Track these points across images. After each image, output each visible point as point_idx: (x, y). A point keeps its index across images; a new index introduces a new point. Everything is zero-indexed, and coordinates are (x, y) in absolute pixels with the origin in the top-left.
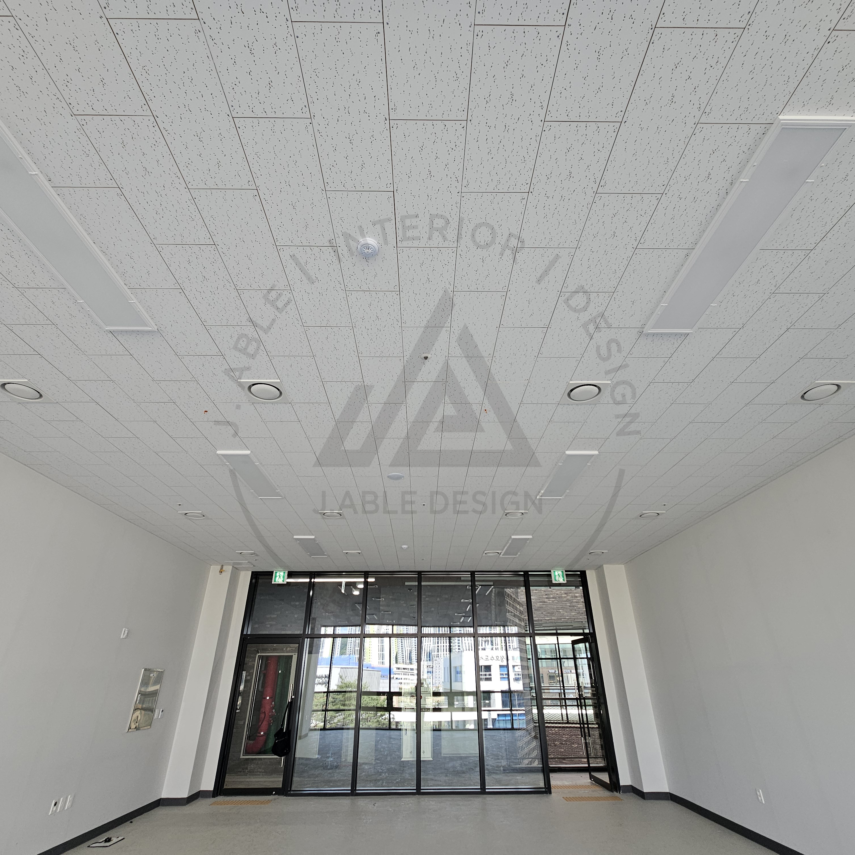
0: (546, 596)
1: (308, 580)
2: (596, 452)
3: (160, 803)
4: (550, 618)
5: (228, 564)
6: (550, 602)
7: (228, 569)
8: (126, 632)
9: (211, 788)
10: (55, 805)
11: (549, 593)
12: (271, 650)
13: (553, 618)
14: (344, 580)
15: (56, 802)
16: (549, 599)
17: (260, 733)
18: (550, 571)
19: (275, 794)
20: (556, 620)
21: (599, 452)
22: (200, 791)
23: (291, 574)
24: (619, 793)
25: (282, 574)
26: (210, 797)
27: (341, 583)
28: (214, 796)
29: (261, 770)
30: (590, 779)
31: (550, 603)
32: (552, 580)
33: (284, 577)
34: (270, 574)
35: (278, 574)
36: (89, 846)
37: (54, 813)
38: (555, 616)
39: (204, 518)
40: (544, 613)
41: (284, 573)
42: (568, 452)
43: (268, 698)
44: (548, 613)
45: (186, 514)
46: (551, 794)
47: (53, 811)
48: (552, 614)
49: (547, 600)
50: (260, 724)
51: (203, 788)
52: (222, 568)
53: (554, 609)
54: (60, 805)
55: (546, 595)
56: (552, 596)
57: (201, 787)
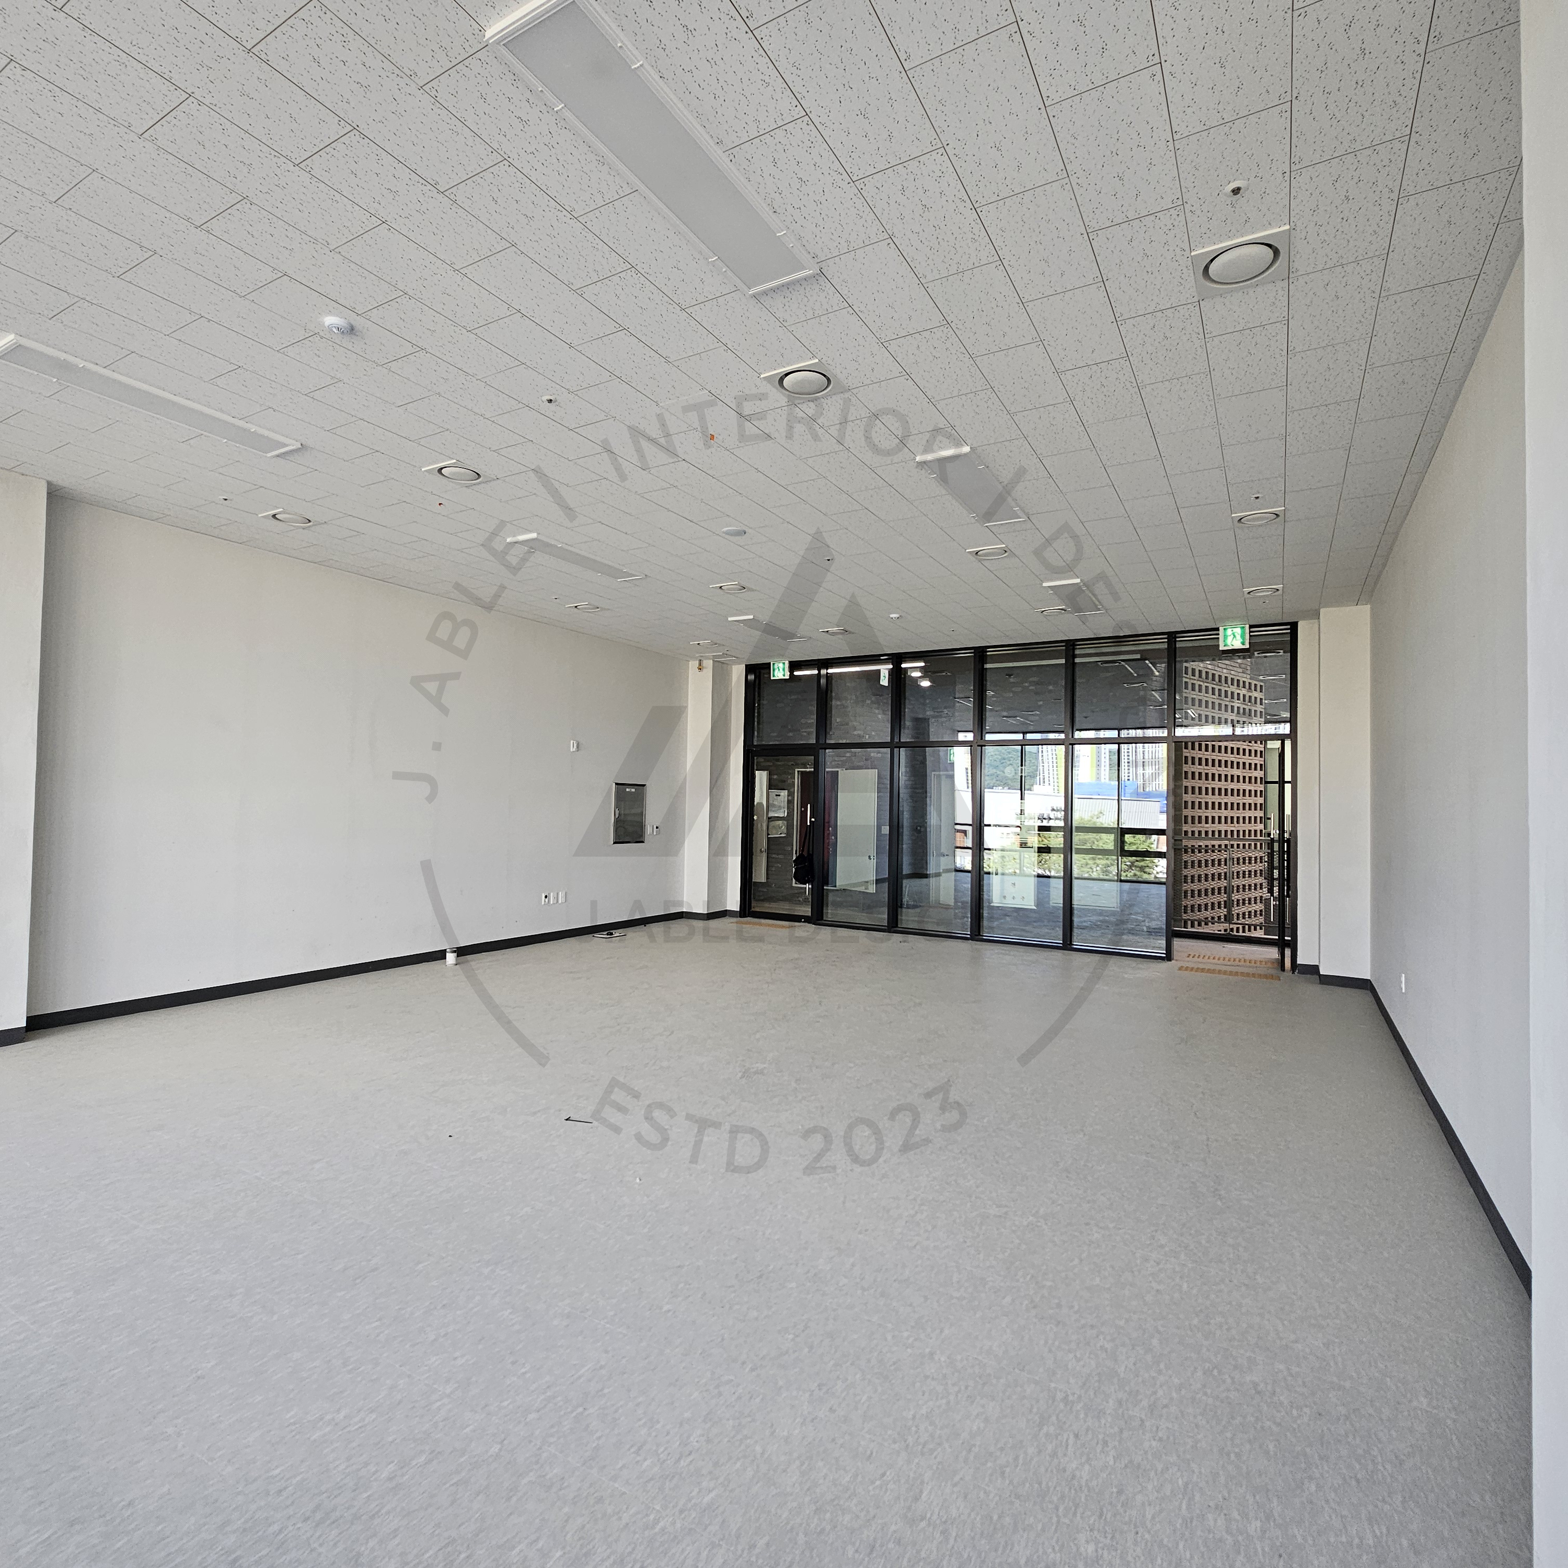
1: (816, 672)
5: (708, 658)
7: (708, 664)
8: (575, 745)
9: (737, 908)
10: (546, 897)
18: (1214, 630)
19: (803, 922)
22: (726, 910)
23: (794, 665)
25: (781, 665)
26: (737, 917)
28: (743, 916)
32: (1219, 645)
33: (784, 669)
34: (767, 666)
35: (776, 666)
37: (547, 903)
41: (784, 663)
46: (1171, 961)
47: (545, 902)
51: (730, 907)
52: (700, 665)
54: (551, 897)
57: (727, 907)
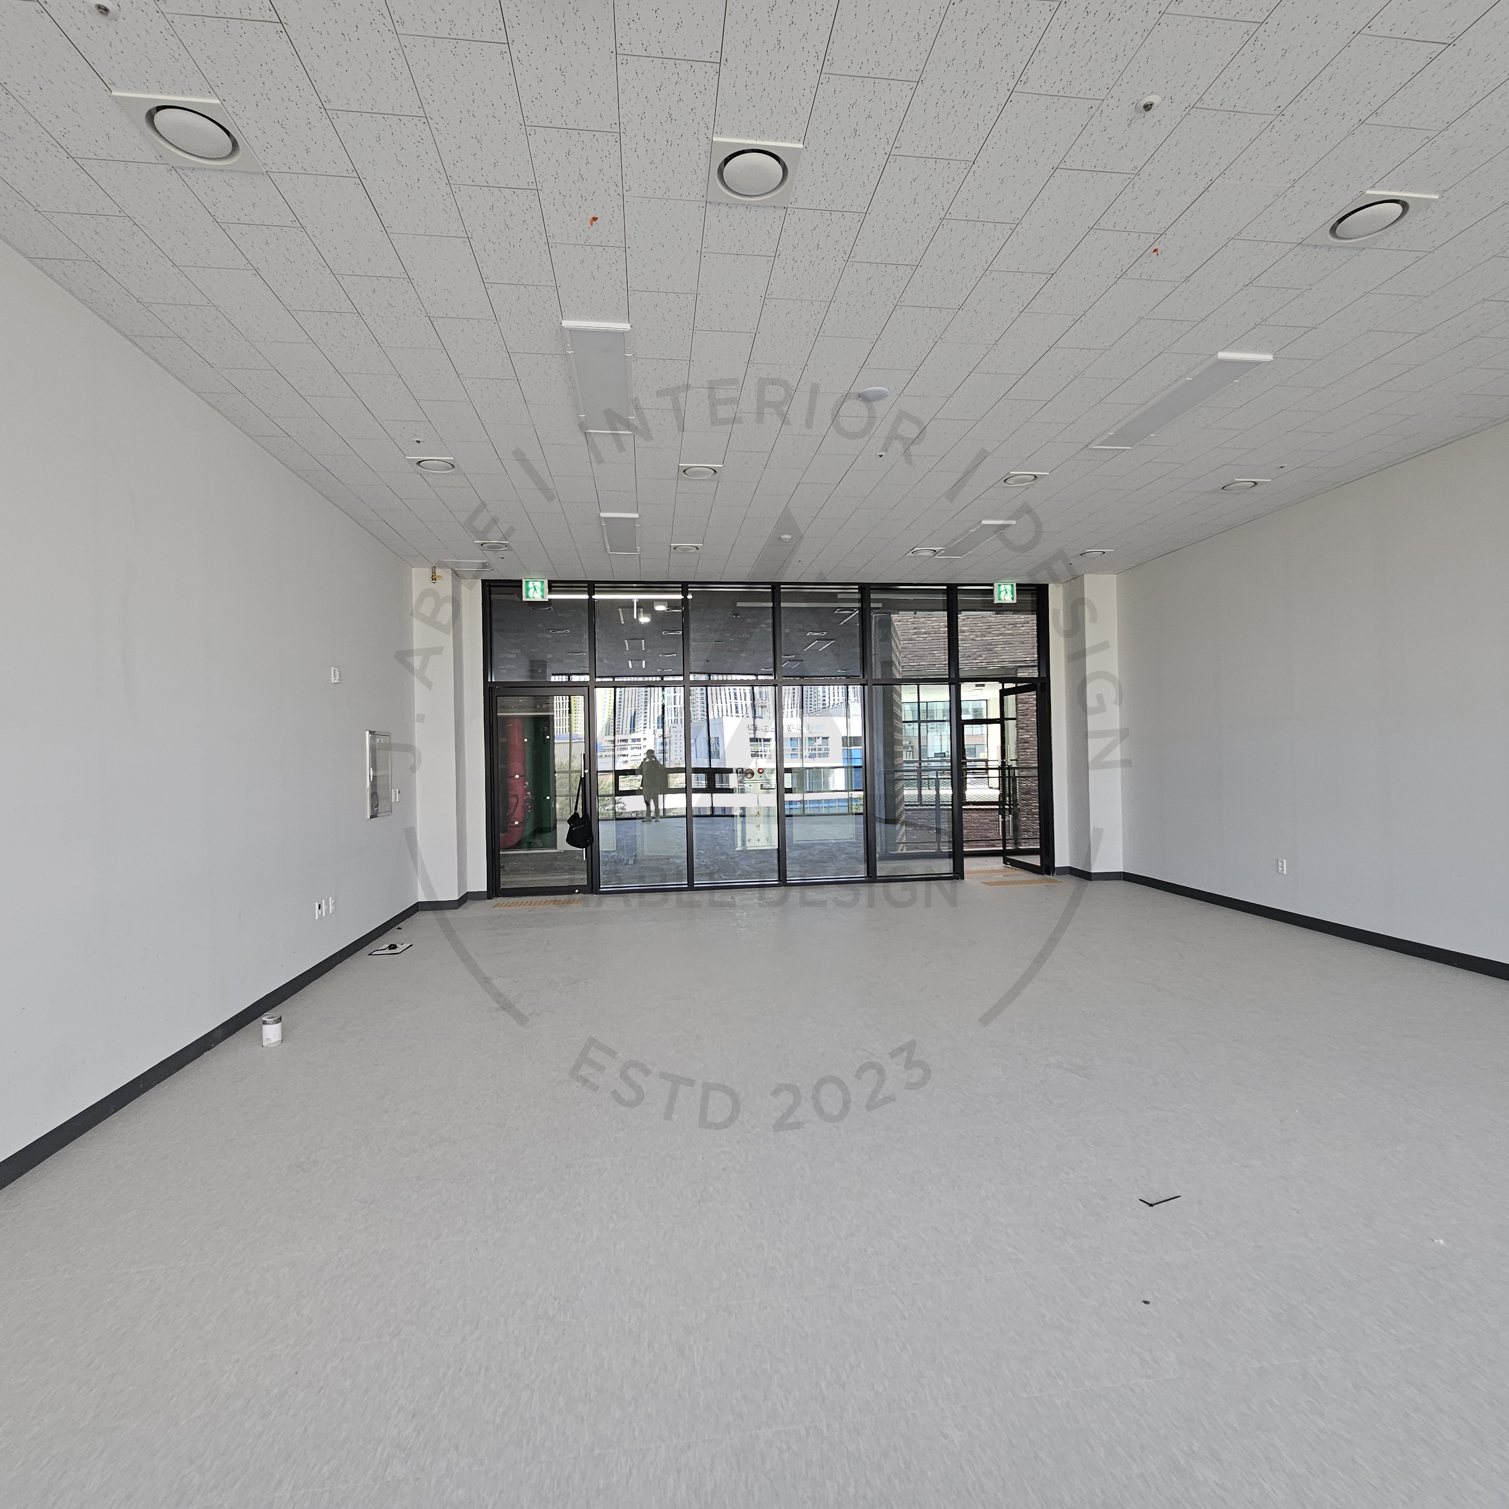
0: (915, 631)
2: (1269, 357)
3: (418, 907)
4: (918, 664)
5: (444, 565)
6: (921, 639)
7: (444, 574)
8: (336, 674)
9: (484, 888)
10: (319, 908)
11: (920, 626)
12: (516, 708)
13: (922, 663)
14: (635, 597)
15: (320, 905)
16: (919, 636)
17: (514, 823)
18: (992, 585)
19: (578, 893)
20: (926, 666)
21: (1274, 358)
22: (468, 892)
23: (552, 586)
24: (1053, 875)
25: (538, 584)
26: (484, 899)
27: (631, 601)
28: (489, 898)
29: (529, 868)
30: (1004, 863)
31: (920, 642)
32: (993, 599)
33: (542, 590)
34: (517, 584)
35: (531, 585)
36: (370, 954)
37: (321, 916)
38: (926, 660)
39: (453, 470)
40: (908, 656)
41: (542, 582)
42: (1222, 355)
43: (517, 776)
44: (915, 656)
45: (420, 462)
46: (963, 879)
47: (318, 915)
48: (921, 657)
49: (916, 636)
50: (512, 811)
51: (471, 889)
52: (434, 573)
53: (926, 650)
54: (324, 907)
55: (915, 628)
56: (923, 630)
57: (468, 888)
